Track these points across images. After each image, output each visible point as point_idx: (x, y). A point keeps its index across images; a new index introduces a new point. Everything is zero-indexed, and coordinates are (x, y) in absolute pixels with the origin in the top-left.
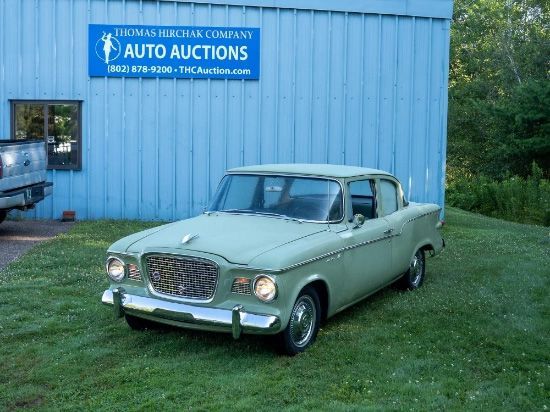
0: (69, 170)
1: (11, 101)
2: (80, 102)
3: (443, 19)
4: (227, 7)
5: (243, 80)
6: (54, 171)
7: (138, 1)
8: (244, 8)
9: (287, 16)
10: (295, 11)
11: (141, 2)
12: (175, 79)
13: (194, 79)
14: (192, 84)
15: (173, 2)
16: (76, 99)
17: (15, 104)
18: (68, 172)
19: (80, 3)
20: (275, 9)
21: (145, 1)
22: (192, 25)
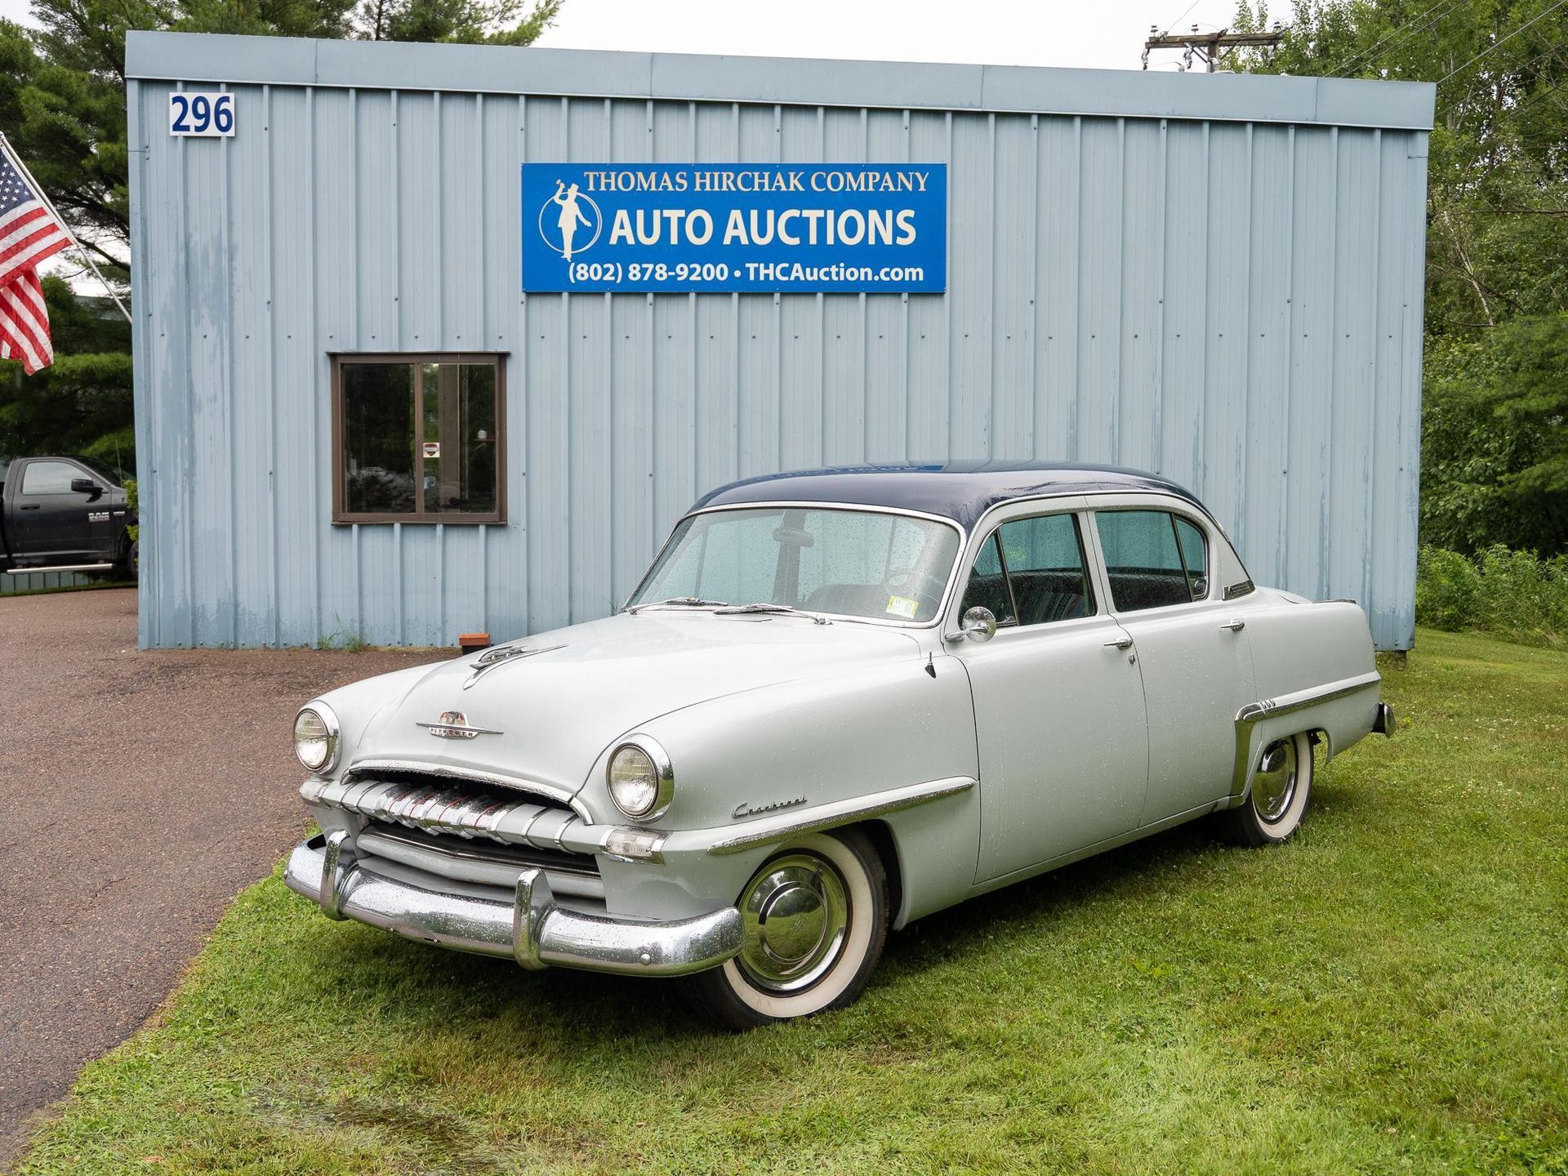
0: (476, 526)
1: (333, 356)
2: (503, 357)
3: (1410, 133)
4: (864, 113)
5: (905, 296)
6: (440, 528)
7: (642, 102)
8: (906, 114)
9: (1012, 132)
10: (1035, 119)
11: (650, 106)
12: (735, 296)
13: (783, 295)
14: (777, 308)
15: (729, 104)
16: (492, 350)
17: (342, 365)
18: (472, 532)
19: (500, 112)
20: (983, 115)
21: (659, 103)
22: (776, 160)
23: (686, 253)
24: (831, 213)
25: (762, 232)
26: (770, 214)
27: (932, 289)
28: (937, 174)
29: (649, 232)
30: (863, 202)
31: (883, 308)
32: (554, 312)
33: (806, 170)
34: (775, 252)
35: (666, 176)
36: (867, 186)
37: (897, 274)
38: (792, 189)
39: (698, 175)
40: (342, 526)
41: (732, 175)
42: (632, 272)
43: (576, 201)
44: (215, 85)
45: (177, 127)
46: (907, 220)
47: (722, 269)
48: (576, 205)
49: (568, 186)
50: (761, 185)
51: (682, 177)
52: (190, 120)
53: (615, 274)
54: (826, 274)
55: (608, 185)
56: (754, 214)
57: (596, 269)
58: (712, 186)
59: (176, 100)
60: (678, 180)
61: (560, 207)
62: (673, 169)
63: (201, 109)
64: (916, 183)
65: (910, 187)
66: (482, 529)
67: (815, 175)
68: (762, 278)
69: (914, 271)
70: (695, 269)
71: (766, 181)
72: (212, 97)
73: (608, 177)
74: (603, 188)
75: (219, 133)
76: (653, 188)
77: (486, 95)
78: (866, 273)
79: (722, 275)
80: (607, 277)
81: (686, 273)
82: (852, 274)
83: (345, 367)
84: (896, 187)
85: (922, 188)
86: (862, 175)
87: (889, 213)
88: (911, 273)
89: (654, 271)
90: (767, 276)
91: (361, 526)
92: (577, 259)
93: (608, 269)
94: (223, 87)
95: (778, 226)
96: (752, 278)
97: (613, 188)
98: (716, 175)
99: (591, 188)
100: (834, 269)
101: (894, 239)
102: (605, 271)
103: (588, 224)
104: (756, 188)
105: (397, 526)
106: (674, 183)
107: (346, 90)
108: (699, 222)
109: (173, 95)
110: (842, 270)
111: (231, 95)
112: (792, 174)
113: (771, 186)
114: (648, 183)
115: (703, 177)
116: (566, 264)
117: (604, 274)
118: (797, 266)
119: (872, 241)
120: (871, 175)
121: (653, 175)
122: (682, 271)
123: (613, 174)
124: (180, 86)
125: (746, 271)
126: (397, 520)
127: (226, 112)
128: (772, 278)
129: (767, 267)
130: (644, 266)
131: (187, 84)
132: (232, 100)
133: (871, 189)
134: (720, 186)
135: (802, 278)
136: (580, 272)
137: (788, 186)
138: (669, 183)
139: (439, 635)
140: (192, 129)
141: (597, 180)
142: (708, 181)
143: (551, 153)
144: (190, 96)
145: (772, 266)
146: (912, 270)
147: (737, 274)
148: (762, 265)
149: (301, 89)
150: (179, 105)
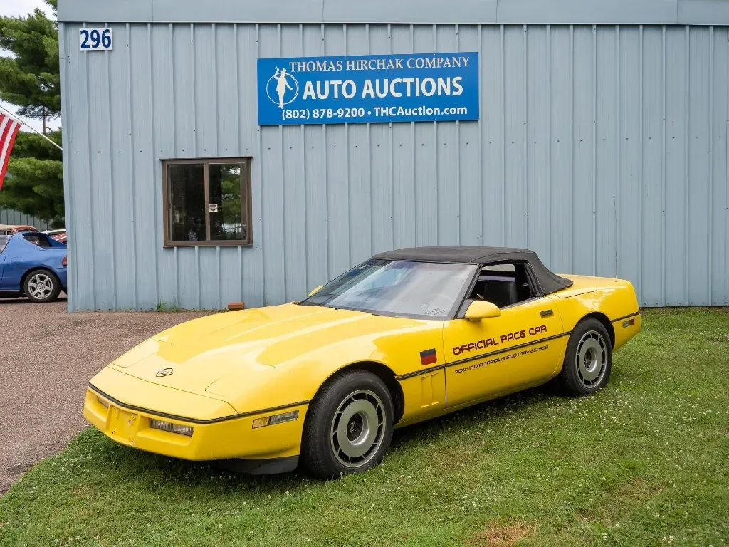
0: (237, 247)
1: (163, 161)
2: (249, 159)
3: (728, 27)
4: (434, 27)
5: (457, 122)
6: (218, 248)
7: (319, 25)
8: (457, 27)
9: (513, 34)
10: (525, 27)
11: (323, 27)
12: (368, 124)
13: (393, 123)
14: (390, 130)
15: (364, 25)
16: (243, 156)
17: (168, 165)
18: (235, 250)
19: (246, 32)
20: (497, 26)
21: (326, 25)
22: (389, 53)
23: (342, 102)
24: (418, 80)
25: (382, 91)
26: (386, 81)
27: (472, 118)
28: (474, 57)
29: (323, 93)
30: (435, 74)
31: (446, 128)
32: (275, 135)
33: (404, 58)
34: (389, 101)
35: (331, 63)
36: (436, 65)
37: (453, 111)
38: (397, 68)
39: (348, 62)
40: (168, 247)
41: (366, 62)
42: (315, 113)
43: (285, 77)
44: (102, 24)
45: (83, 46)
46: (458, 82)
47: (361, 111)
48: (285, 80)
49: (281, 70)
50: (381, 66)
51: (340, 63)
52: (90, 42)
53: (306, 115)
54: (416, 112)
55: (301, 69)
56: (377, 81)
57: (296, 113)
58: (355, 68)
59: (83, 32)
60: (338, 65)
61: (277, 82)
62: (335, 59)
63: (95, 36)
64: (462, 63)
65: (459, 65)
66: (240, 248)
67: (409, 60)
68: (382, 115)
69: (462, 109)
70: (347, 111)
71: (384, 64)
72: (101, 30)
73: (301, 64)
74: (299, 70)
75: (104, 48)
76: (325, 70)
77: (238, 24)
78: (437, 111)
79: (361, 113)
80: (302, 117)
81: (342, 114)
82: (429, 111)
83: (170, 166)
84: (452, 65)
85: (466, 65)
86: (434, 60)
87: (448, 79)
88: (460, 110)
89: (326, 113)
90: (385, 114)
91: (178, 248)
92: (286, 107)
93: (302, 112)
94: (106, 25)
95: (390, 88)
96: (377, 115)
97: (304, 70)
98: (357, 61)
99: (293, 71)
100: (420, 109)
101: (451, 93)
102: (301, 113)
103: (292, 89)
104: (379, 68)
105: (196, 248)
106: (336, 67)
107: (168, 24)
108: (349, 88)
109: (81, 29)
110: (424, 109)
111: (110, 29)
112: (397, 60)
113: (386, 66)
114: (322, 67)
115: (351, 63)
116: (281, 110)
117: (300, 115)
118: (401, 108)
119: (439, 94)
120: (438, 59)
121: (325, 63)
122: (340, 112)
123: (304, 63)
124: (84, 25)
125: (374, 112)
126: (196, 245)
127: (108, 37)
128: (387, 115)
129: (384, 109)
130: (321, 110)
131: (89, 24)
132: (111, 32)
133: (439, 66)
134: (360, 68)
135: (403, 115)
136: (288, 114)
137: (395, 66)
138: (333, 67)
139: (218, 303)
140: (91, 46)
141: (296, 67)
142: (353, 65)
143: (271, 53)
144: (90, 30)
145: (387, 108)
146: (461, 108)
147: (369, 113)
148: (382, 108)
149: (145, 24)
150: (84, 35)
